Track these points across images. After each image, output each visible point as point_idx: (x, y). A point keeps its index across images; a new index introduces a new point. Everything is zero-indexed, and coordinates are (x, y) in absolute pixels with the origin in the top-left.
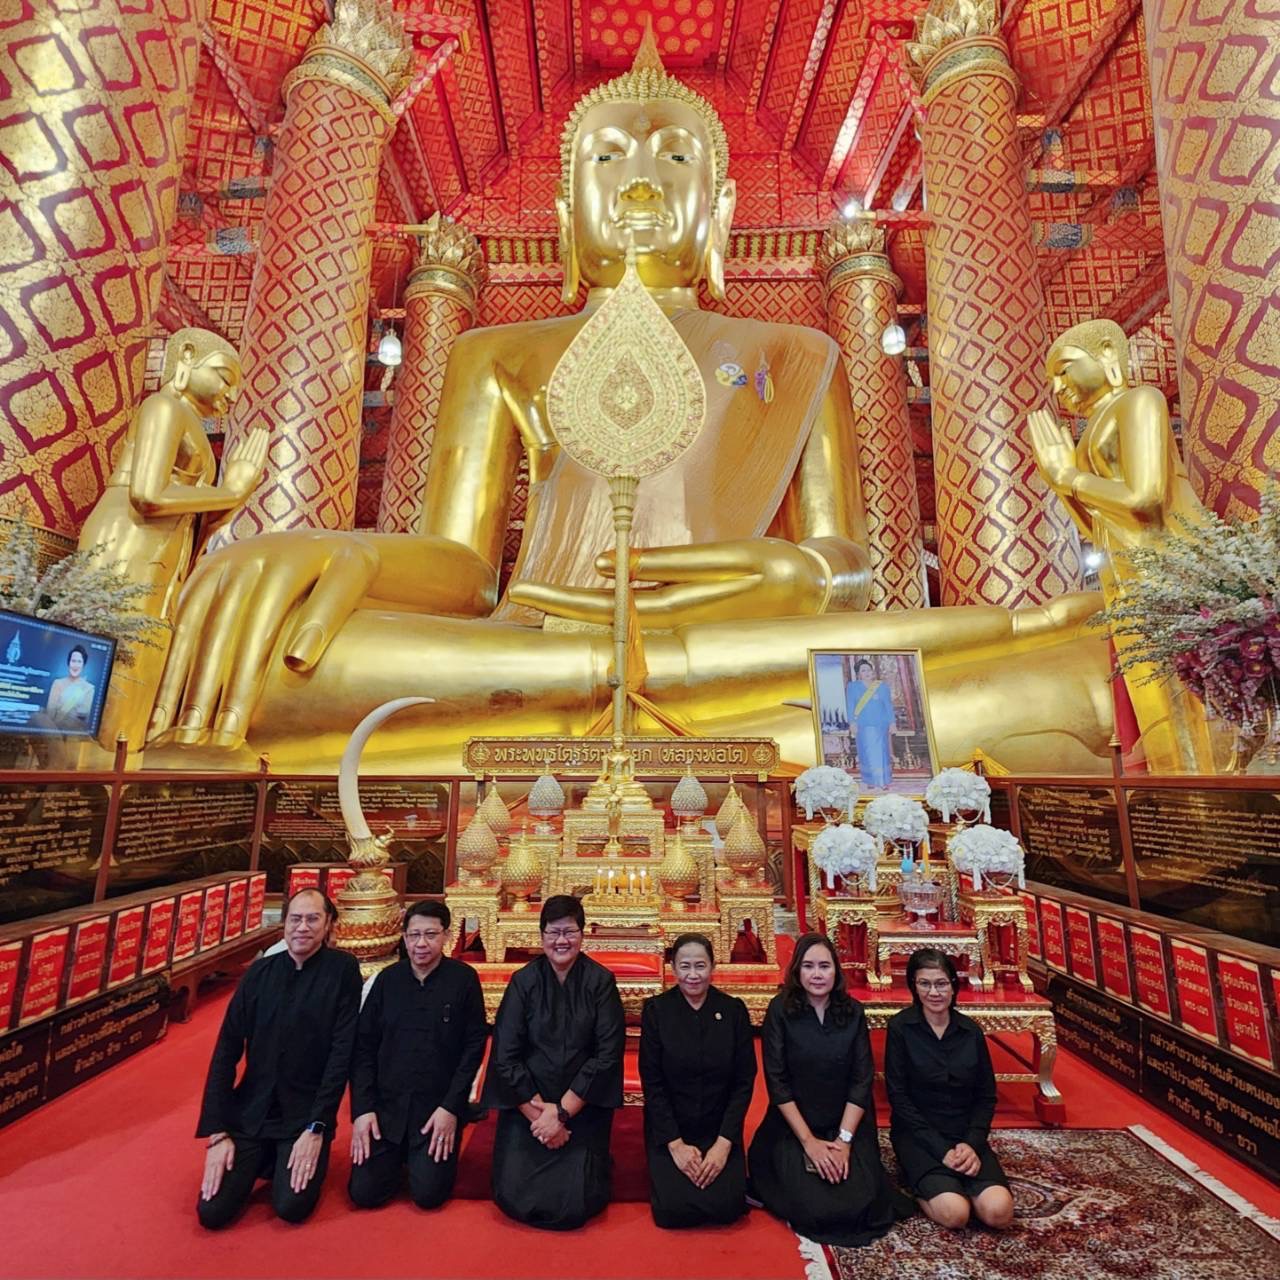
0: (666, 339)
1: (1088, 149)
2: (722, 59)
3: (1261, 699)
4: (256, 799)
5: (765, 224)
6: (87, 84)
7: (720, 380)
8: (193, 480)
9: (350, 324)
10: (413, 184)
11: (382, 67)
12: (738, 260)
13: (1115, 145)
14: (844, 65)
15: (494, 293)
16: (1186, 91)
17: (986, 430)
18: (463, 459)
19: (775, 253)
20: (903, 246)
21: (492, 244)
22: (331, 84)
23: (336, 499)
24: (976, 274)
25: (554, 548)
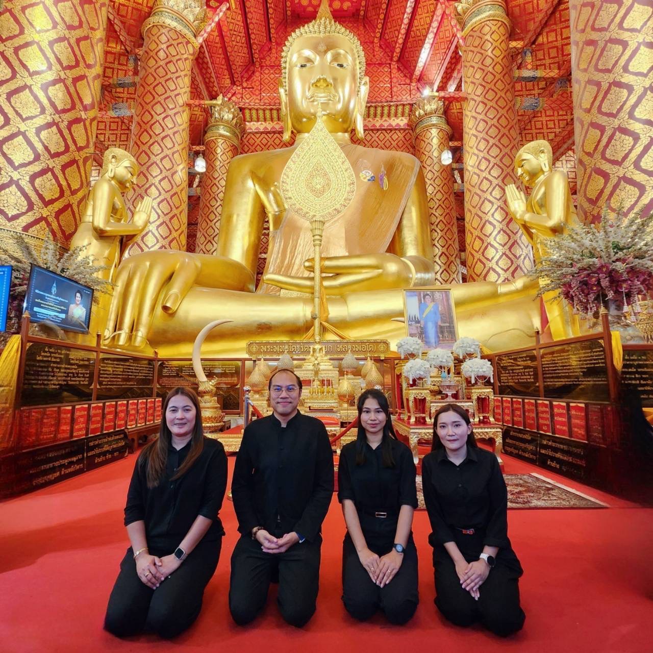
0: (337, 154)
1: (544, 59)
2: (362, 13)
3: (596, 302)
4: (153, 368)
5: (384, 100)
6: (58, 27)
7: (362, 178)
8: (119, 220)
9: (180, 151)
10: (207, 80)
11: (191, 18)
12: (370, 119)
13: (558, 57)
14: (424, 15)
15: (249, 137)
16: (585, 26)
17: (490, 201)
18: (237, 220)
19: (389, 116)
20: (452, 111)
21: (247, 112)
22: (166, 27)
23: (178, 238)
24: (487, 123)
25: (283, 261)
